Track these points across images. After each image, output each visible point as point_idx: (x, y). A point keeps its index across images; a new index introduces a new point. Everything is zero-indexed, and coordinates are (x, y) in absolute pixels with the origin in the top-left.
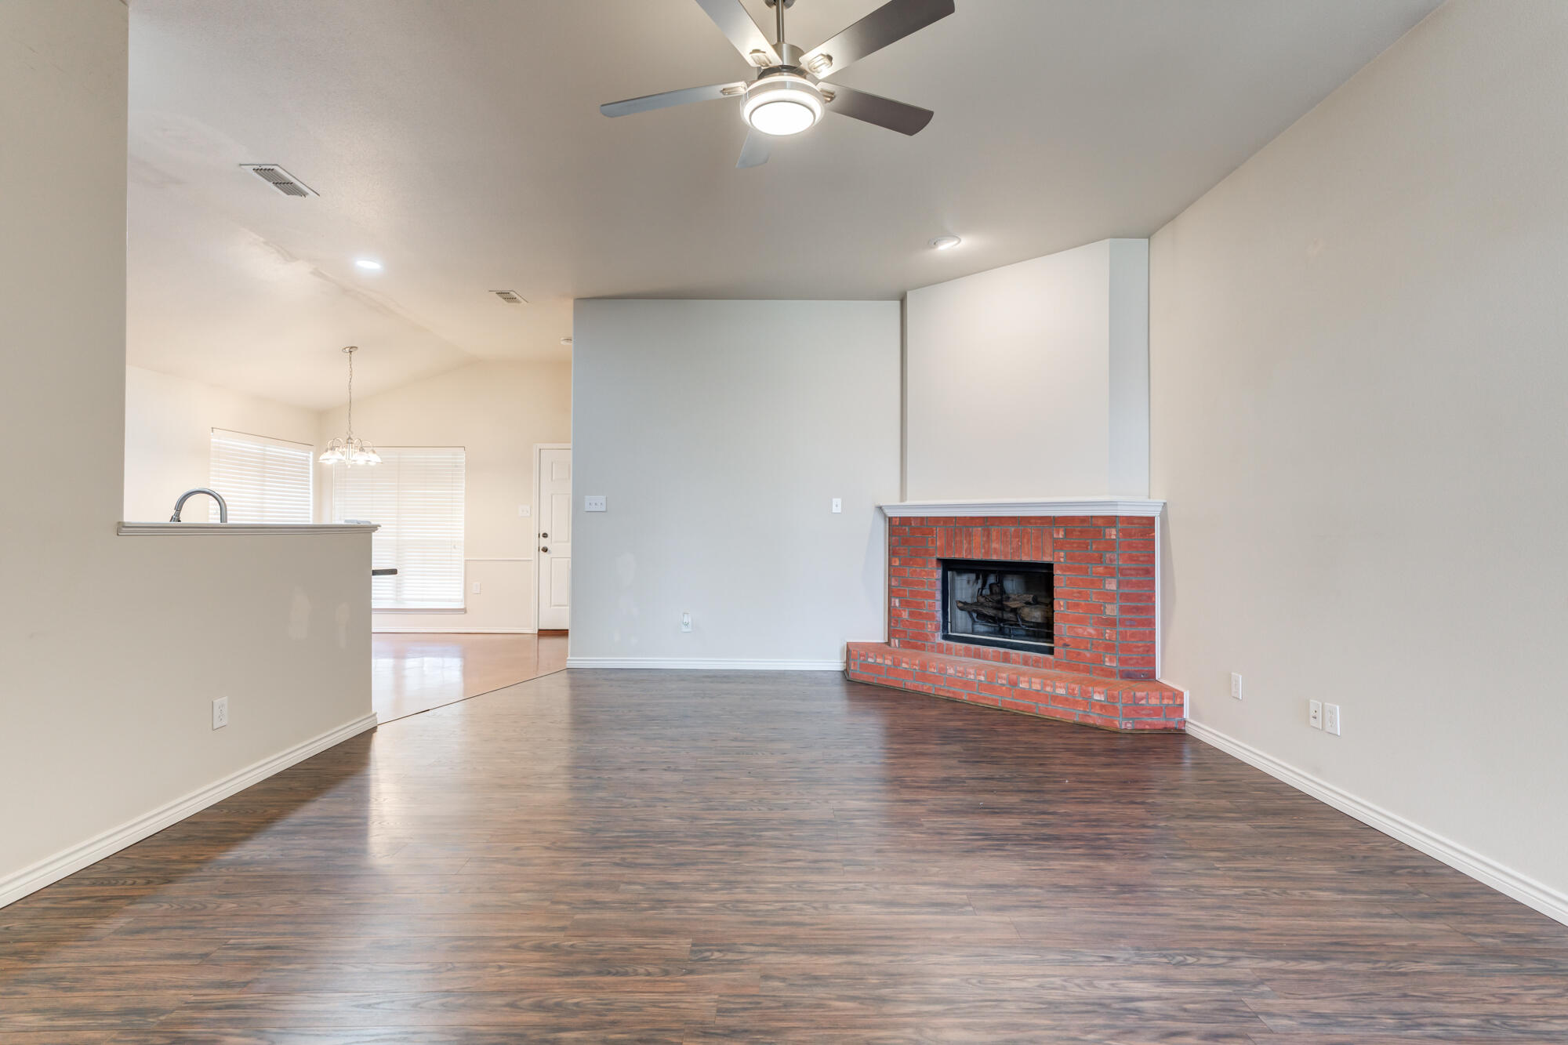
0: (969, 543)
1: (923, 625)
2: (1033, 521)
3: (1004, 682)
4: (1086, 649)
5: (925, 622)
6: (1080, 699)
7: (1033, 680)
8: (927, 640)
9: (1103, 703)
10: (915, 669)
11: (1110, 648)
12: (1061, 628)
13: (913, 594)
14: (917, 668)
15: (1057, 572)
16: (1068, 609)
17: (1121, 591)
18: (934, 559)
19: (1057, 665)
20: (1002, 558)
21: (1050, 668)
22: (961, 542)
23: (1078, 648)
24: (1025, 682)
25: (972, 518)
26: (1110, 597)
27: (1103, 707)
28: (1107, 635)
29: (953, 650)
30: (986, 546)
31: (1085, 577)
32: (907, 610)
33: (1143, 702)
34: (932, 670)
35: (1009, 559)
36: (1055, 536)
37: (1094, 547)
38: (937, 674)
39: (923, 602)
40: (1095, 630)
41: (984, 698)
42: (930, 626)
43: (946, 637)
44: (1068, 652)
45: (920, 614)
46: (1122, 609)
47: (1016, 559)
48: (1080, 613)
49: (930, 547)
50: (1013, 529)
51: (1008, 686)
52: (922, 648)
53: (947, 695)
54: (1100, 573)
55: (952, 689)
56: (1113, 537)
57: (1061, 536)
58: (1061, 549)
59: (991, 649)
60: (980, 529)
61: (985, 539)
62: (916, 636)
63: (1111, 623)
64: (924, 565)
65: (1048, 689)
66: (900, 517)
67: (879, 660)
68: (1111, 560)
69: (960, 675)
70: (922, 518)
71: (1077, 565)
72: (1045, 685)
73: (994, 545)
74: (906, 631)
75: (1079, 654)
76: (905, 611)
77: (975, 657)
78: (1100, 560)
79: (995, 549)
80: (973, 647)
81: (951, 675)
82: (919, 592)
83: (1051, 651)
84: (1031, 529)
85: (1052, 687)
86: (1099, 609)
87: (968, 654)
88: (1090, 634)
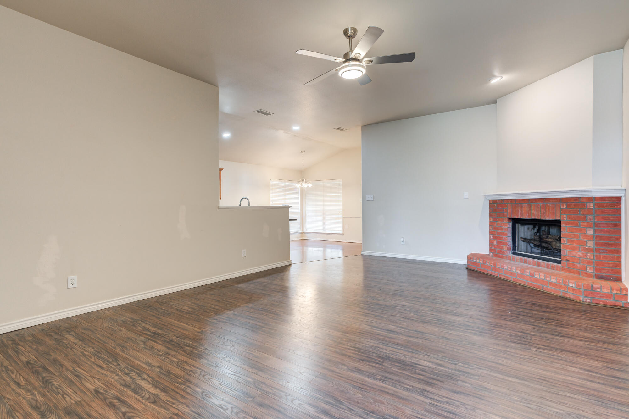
0: (522, 210)
1: (503, 247)
2: (551, 200)
3: (528, 274)
4: (577, 263)
5: (503, 246)
6: (563, 285)
7: (541, 274)
8: (504, 254)
9: (574, 288)
10: (491, 265)
11: (589, 263)
12: (564, 252)
13: (498, 233)
15: (563, 225)
16: (568, 243)
17: (596, 235)
18: (507, 218)
19: (563, 269)
20: (536, 218)
21: (560, 271)
22: (518, 210)
23: (573, 262)
24: (537, 275)
25: (523, 199)
26: (589, 237)
27: (574, 290)
28: (588, 256)
29: (515, 259)
30: (529, 212)
31: (577, 227)
32: (496, 240)
33: (598, 290)
34: (498, 266)
35: (540, 218)
36: (562, 207)
37: (581, 212)
38: (501, 268)
39: (503, 237)
40: (582, 253)
41: (519, 280)
42: (505, 248)
43: (514, 253)
44: (568, 264)
45: (501, 242)
46: (596, 244)
47: (543, 218)
48: (574, 245)
49: (505, 213)
50: (541, 204)
51: (530, 276)
52: (502, 257)
53: (505, 278)
54: (584, 226)
55: (506, 275)
56: (592, 208)
57: (564, 207)
58: (565, 214)
59: (531, 260)
60: (526, 204)
61: (528, 209)
62: (499, 252)
63: (590, 250)
64: (502, 221)
65: (548, 279)
66: (493, 200)
67: (478, 261)
68: (590, 219)
69: (510, 269)
70: (502, 200)
71: (572, 221)
72: (546, 277)
73: (533, 212)
74: (495, 250)
75: (574, 265)
76: (495, 241)
77: (525, 263)
78: (584, 219)
79: (533, 213)
80: (525, 258)
81: (506, 269)
82: (500, 232)
83: (559, 262)
84: (550, 204)
85: (549, 278)
86: (585, 243)
87: (521, 261)
88: (579, 255)
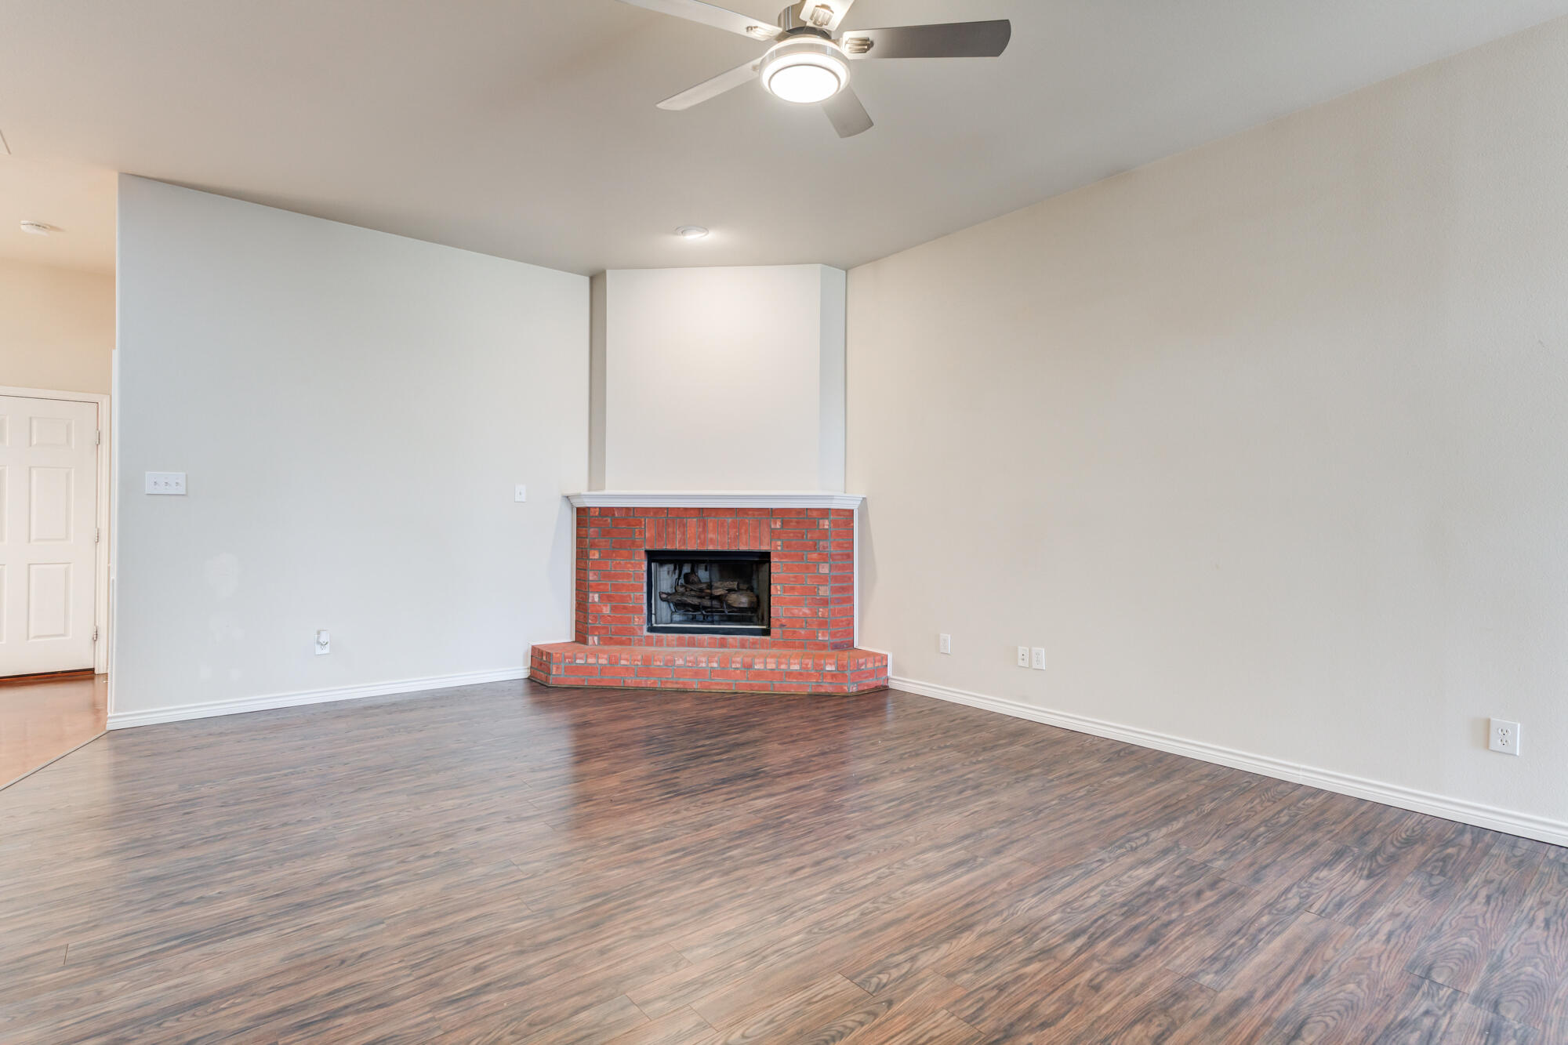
0: (684, 534)
1: (630, 619)
2: (750, 512)
3: (738, 666)
4: (801, 627)
5: (632, 615)
6: (813, 672)
7: (768, 660)
8: (634, 634)
9: (835, 673)
10: (637, 665)
11: (823, 624)
12: (778, 611)
13: (616, 587)
14: (639, 663)
15: (774, 559)
16: (784, 592)
17: (832, 574)
18: (642, 551)
19: (774, 645)
20: (719, 548)
21: (767, 648)
22: (674, 533)
23: (794, 627)
24: (760, 663)
25: (686, 509)
26: (823, 580)
27: (833, 676)
28: (820, 613)
30: (702, 536)
31: (801, 563)
32: (609, 605)
33: (863, 667)
34: (658, 663)
35: (726, 548)
36: (773, 526)
37: (809, 536)
38: (665, 667)
39: (630, 596)
40: (811, 609)
41: (717, 684)
42: (637, 620)
43: (651, 629)
44: (784, 632)
45: (625, 608)
46: (834, 590)
47: (734, 548)
48: (795, 595)
49: (638, 538)
50: (730, 520)
51: (743, 669)
52: (628, 642)
53: (678, 686)
54: (815, 559)
55: (681, 680)
56: (826, 527)
57: (778, 527)
58: (779, 539)
59: (706, 636)
60: (695, 520)
61: (701, 530)
62: (618, 632)
63: (825, 602)
64: (630, 557)
65: (783, 667)
66: (600, 508)
67: (591, 660)
68: (824, 548)
69: (690, 664)
70: (628, 509)
71: (793, 552)
72: (779, 664)
73: (711, 535)
74: (607, 628)
75: (794, 632)
76: (606, 606)
77: (689, 646)
78: (814, 547)
79: (711, 539)
80: (687, 636)
81: (679, 666)
82: (623, 585)
83: (767, 632)
84: (748, 520)
85: (786, 664)
86: (813, 591)
87: (681, 644)
88: (805, 614)
